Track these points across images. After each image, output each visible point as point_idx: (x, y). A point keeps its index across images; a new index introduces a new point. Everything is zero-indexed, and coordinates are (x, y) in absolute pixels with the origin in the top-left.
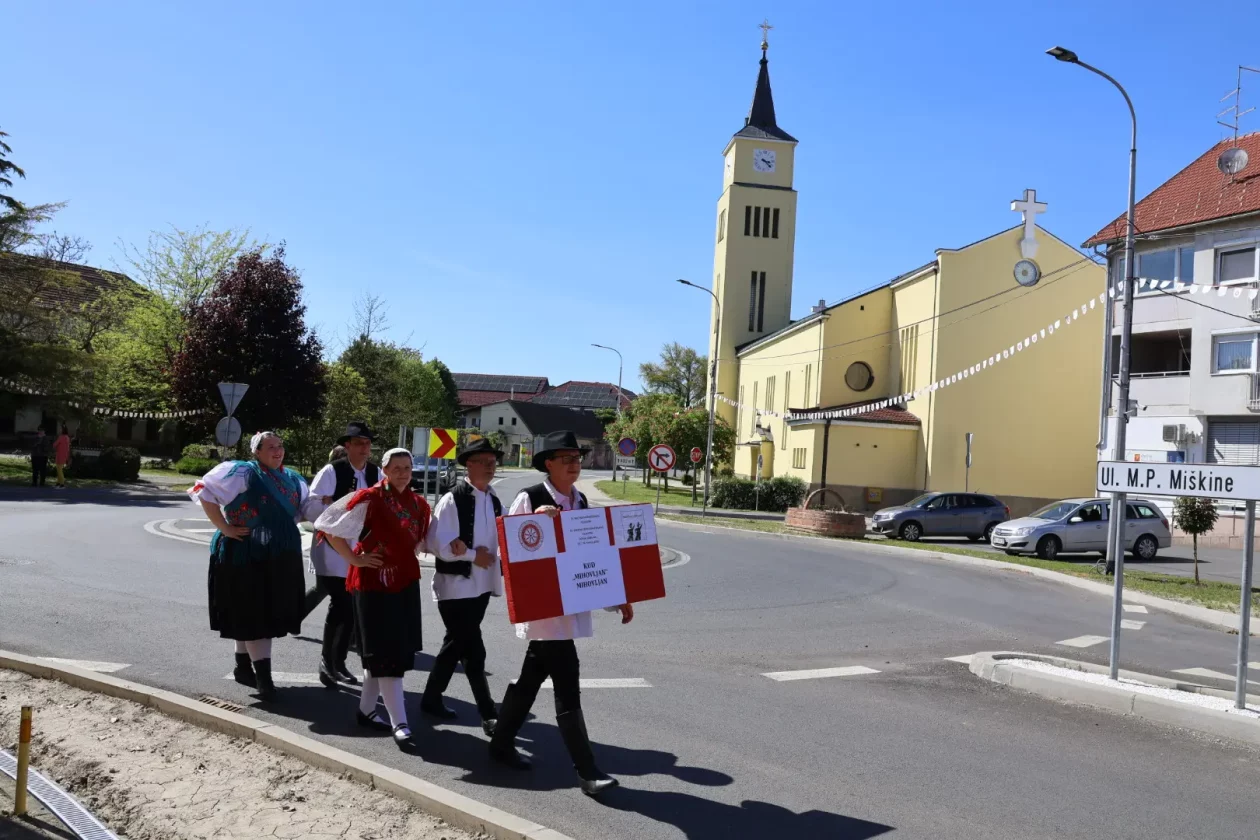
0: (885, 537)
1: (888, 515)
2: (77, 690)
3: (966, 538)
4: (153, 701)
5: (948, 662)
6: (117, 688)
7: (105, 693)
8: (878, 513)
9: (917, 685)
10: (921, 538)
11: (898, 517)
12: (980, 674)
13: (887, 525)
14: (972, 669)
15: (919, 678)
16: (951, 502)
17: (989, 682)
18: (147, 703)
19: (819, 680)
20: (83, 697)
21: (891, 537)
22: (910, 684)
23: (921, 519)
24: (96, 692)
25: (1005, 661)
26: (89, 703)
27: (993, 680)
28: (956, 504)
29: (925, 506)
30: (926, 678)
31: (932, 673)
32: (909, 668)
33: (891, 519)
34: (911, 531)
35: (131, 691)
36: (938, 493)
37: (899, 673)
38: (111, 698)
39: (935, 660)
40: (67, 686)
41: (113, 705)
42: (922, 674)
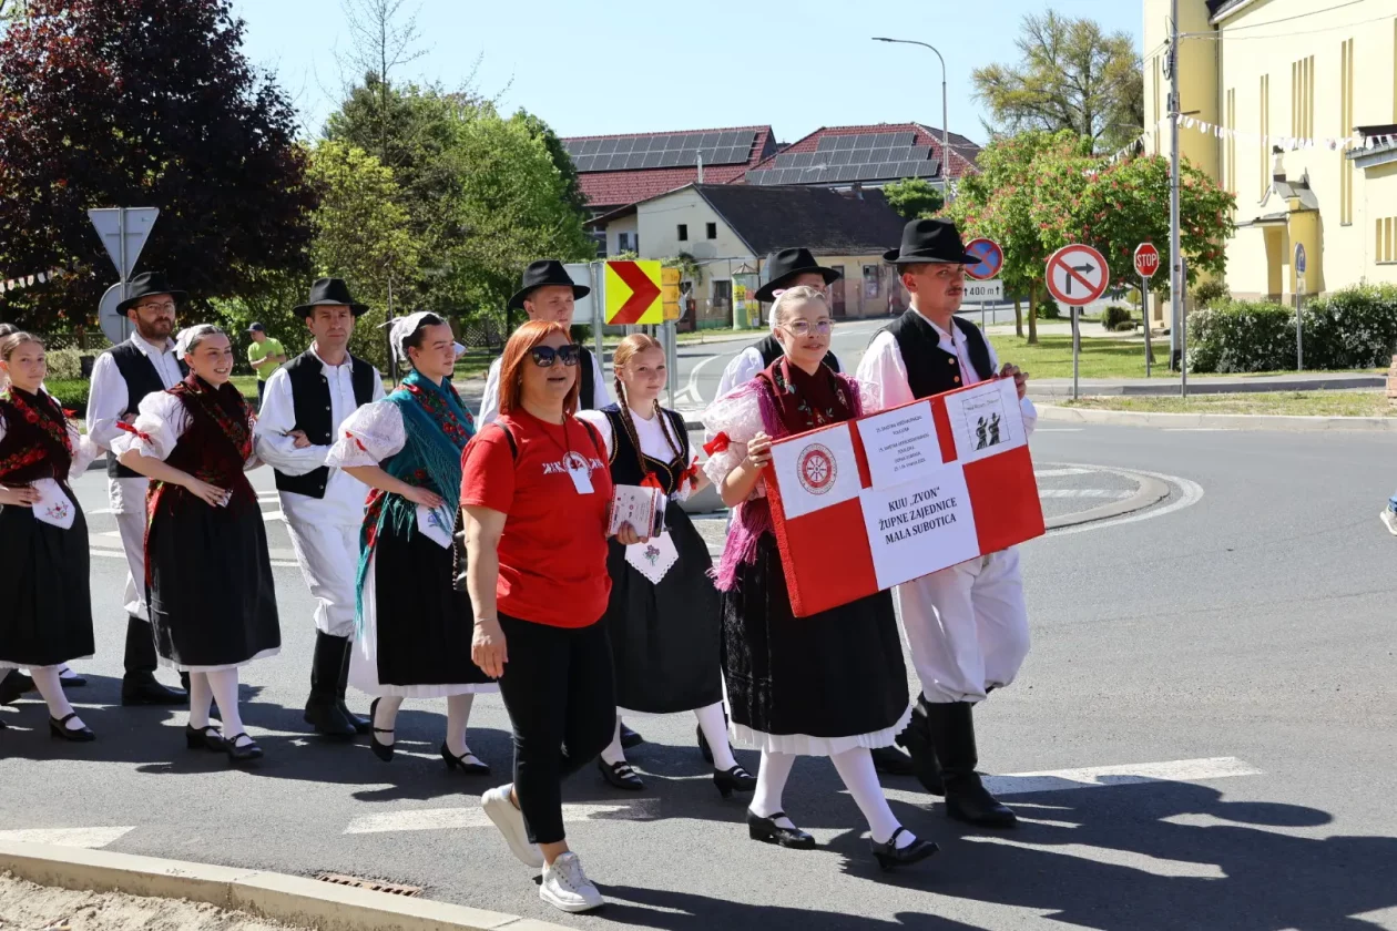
2: (57, 891)
4: (239, 895)
6: (152, 876)
7: (123, 890)
18: (226, 900)
20: (74, 905)
24: (101, 892)
26: (93, 915)
35: (184, 880)
38: (139, 900)
40: (29, 885)
41: (149, 914)
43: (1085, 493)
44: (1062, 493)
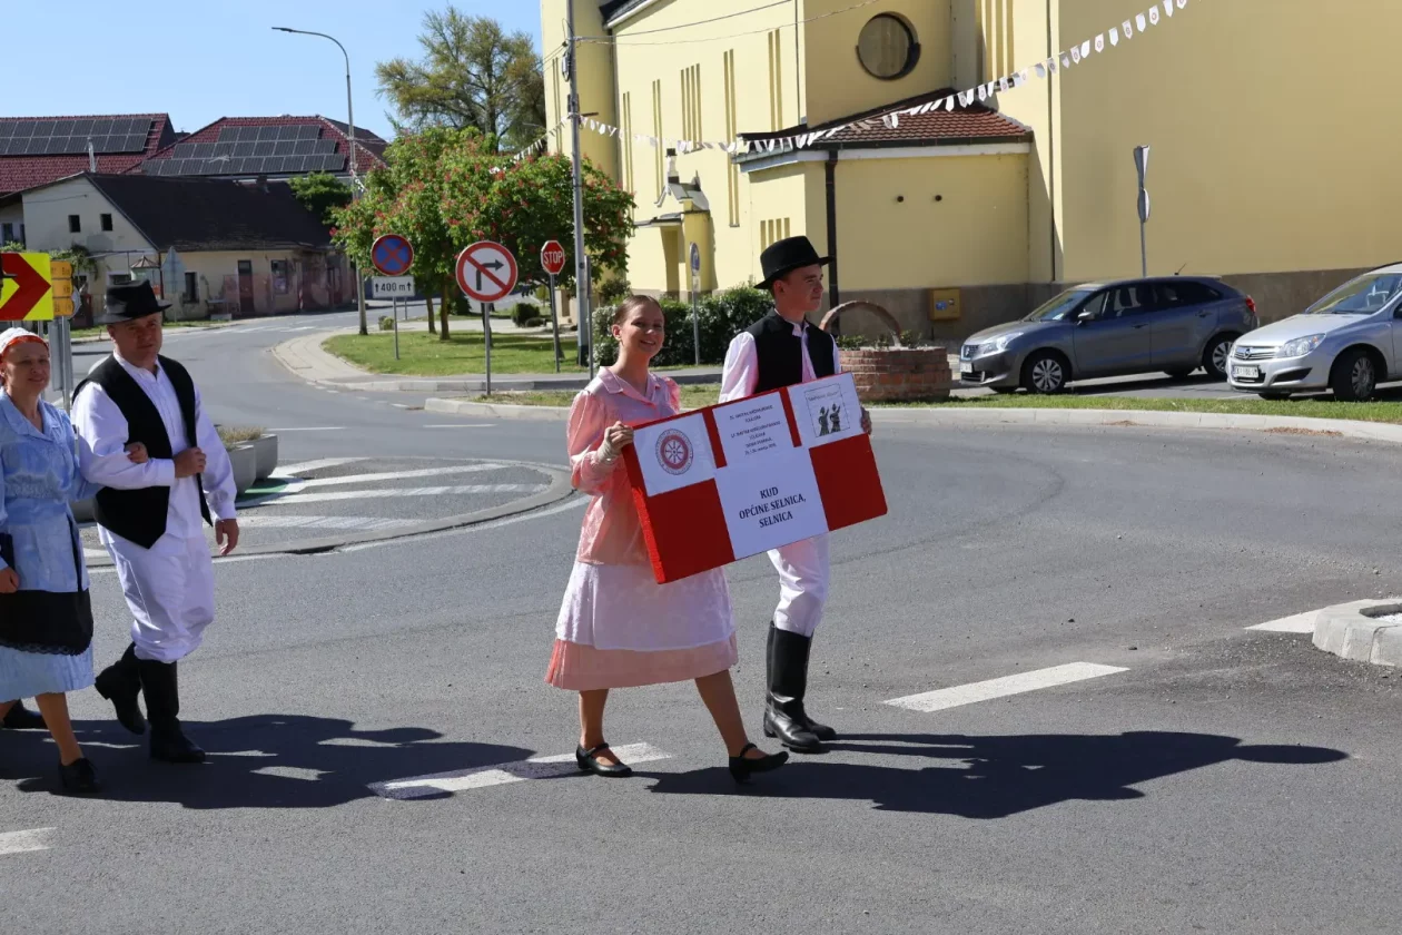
0: (988, 391)
1: (994, 342)
3: (1161, 375)
5: (1257, 632)
8: (971, 341)
9: (1222, 689)
10: (1067, 385)
11: (1014, 346)
12: (1344, 652)
13: (996, 365)
14: (1322, 643)
15: (1217, 672)
16: (1125, 300)
17: (1368, 667)
19: (1010, 699)
21: (1001, 389)
22: (1202, 685)
23: (1065, 343)
25: (1389, 618)
27: (1375, 662)
28: (1135, 304)
29: (1072, 316)
30: (1230, 673)
31: (1234, 661)
32: (1183, 655)
33: (1001, 350)
34: (1046, 371)
36: (1094, 287)
37: (1170, 667)
39: (1229, 633)
42: (1219, 664)
43: (499, 488)
44: (478, 489)
